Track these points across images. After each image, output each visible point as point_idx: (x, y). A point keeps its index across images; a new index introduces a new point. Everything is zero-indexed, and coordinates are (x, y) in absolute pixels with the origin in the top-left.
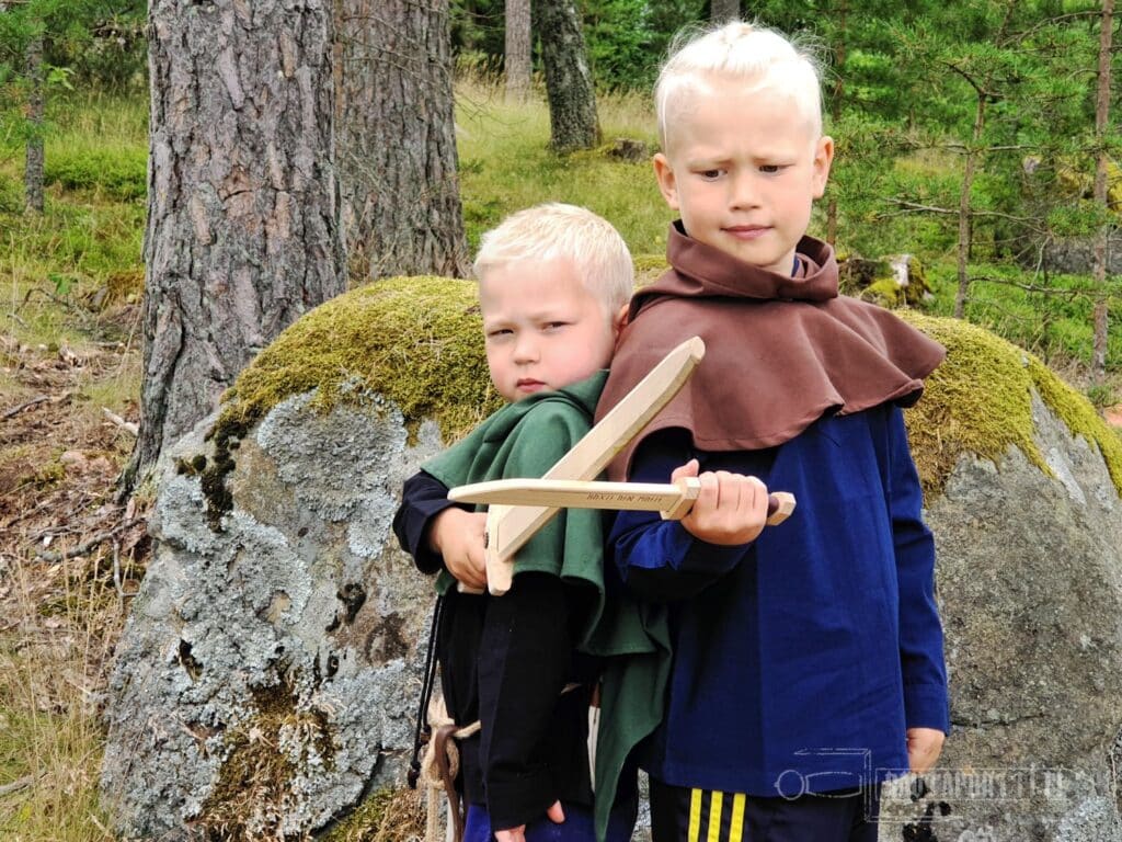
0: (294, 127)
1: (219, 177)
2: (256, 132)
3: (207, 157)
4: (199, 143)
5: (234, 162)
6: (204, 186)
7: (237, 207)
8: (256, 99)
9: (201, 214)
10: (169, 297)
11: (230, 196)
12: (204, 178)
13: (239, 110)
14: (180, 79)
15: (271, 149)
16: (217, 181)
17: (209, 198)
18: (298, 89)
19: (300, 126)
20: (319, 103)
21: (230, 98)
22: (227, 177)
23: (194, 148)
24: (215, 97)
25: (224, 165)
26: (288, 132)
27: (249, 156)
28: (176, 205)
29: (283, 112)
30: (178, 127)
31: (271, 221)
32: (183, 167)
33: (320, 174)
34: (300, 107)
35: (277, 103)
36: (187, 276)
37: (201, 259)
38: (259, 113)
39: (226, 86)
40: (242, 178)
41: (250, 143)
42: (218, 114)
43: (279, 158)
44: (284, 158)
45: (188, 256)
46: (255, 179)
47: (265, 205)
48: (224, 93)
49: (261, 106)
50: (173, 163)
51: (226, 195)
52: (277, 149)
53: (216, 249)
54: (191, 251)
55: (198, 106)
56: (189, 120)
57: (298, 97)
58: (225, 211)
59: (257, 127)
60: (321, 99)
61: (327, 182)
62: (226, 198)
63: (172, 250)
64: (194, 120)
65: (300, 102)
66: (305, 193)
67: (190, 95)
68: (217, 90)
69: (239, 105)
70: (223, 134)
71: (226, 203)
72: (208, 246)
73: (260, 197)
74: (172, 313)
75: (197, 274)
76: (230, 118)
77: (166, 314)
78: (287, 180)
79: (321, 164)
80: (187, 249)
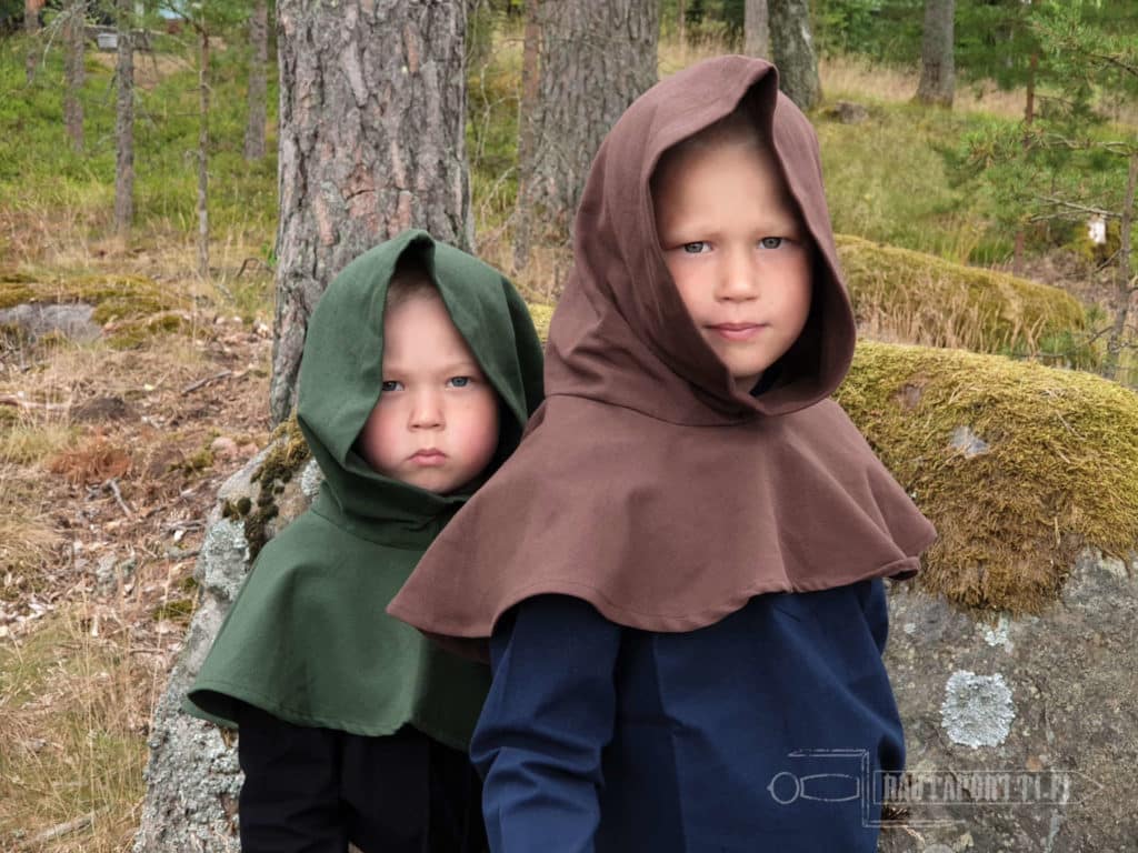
0: (418, 124)
1: (342, 177)
2: (380, 130)
3: (331, 155)
4: (323, 141)
5: (357, 161)
6: (327, 185)
7: (359, 206)
8: (380, 95)
9: (324, 214)
10: (293, 298)
11: (353, 195)
12: (327, 177)
13: (362, 108)
14: (305, 76)
15: (394, 148)
16: (341, 180)
17: (331, 198)
18: (423, 85)
19: (424, 123)
20: (446, 99)
21: (354, 95)
22: (350, 176)
23: (319, 146)
24: (339, 94)
25: (347, 164)
26: (412, 131)
27: (372, 155)
28: (301, 205)
29: (407, 110)
30: (303, 125)
31: (394, 221)
32: (309, 166)
33: (446, 174)
34: (425, 104)
35: (401, 100)
36: (311, 276)
37: (324, 259)
38: (383, 111)
39: (349, 82)
40: (365, 177)
41: (374, 142)
42: (342, 111)
43: (402, 156)
44: (408, 156)
45: (312, 257)
46: (378, 178)
47: (388, 204)
48: (348, 90)
49: (385, 104)
50: (298, 161)
51: (349, 194)
52: (401, 147)
53: (338, 250)
54: (315, 251)
55: (322, 103)
56: (314, 118)
57: (423, 93)
58: (348, 211)
59: (381, 125)
60: (448, 95)
61: (453, 181)
62: (348, 198)
63: (296, 250)
64: (318, 117)
65: (425, 98)
66: (428, 192)
67: (314, 91)
68: (341, 87)
69: (362, 103)
70: (346, 132)
71: (349, 202)
72: (331, 246)
73: (383, 196)
74: (296, 313)
75: (320, 274)
76: (353, 116)
77: (290, 314)
78: (410, 179)
79: (447, 162)
80: (311, 249)
